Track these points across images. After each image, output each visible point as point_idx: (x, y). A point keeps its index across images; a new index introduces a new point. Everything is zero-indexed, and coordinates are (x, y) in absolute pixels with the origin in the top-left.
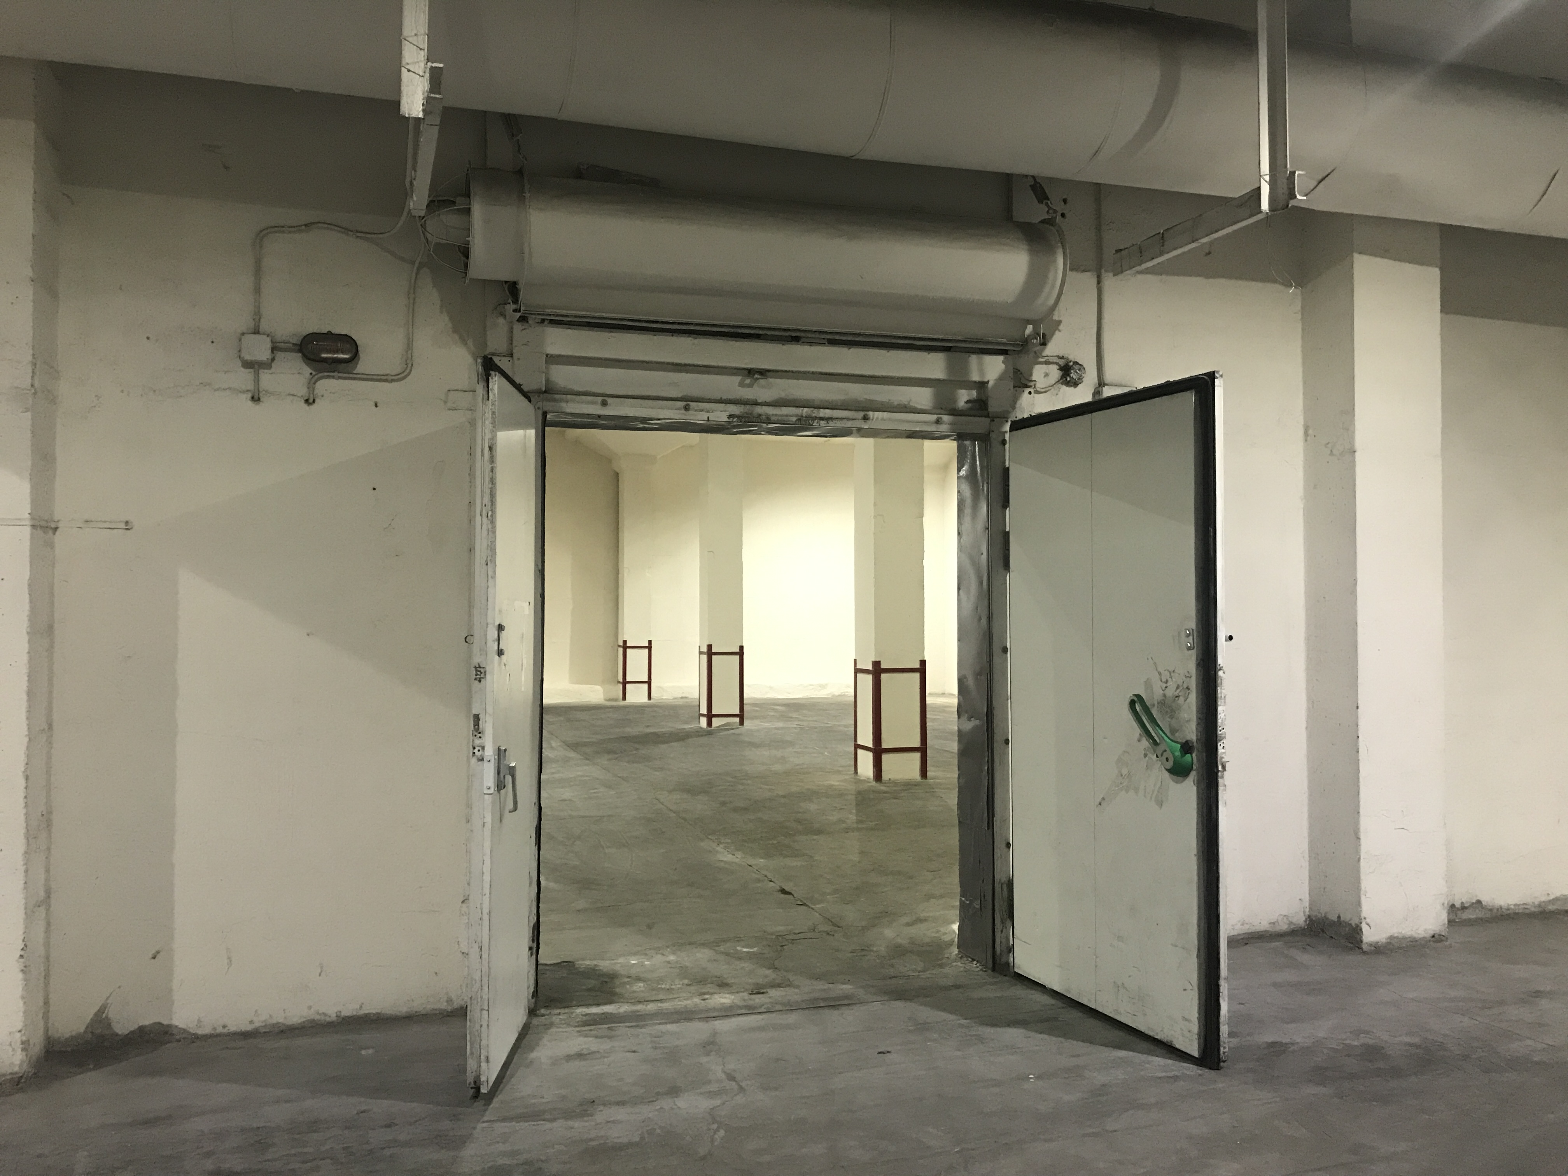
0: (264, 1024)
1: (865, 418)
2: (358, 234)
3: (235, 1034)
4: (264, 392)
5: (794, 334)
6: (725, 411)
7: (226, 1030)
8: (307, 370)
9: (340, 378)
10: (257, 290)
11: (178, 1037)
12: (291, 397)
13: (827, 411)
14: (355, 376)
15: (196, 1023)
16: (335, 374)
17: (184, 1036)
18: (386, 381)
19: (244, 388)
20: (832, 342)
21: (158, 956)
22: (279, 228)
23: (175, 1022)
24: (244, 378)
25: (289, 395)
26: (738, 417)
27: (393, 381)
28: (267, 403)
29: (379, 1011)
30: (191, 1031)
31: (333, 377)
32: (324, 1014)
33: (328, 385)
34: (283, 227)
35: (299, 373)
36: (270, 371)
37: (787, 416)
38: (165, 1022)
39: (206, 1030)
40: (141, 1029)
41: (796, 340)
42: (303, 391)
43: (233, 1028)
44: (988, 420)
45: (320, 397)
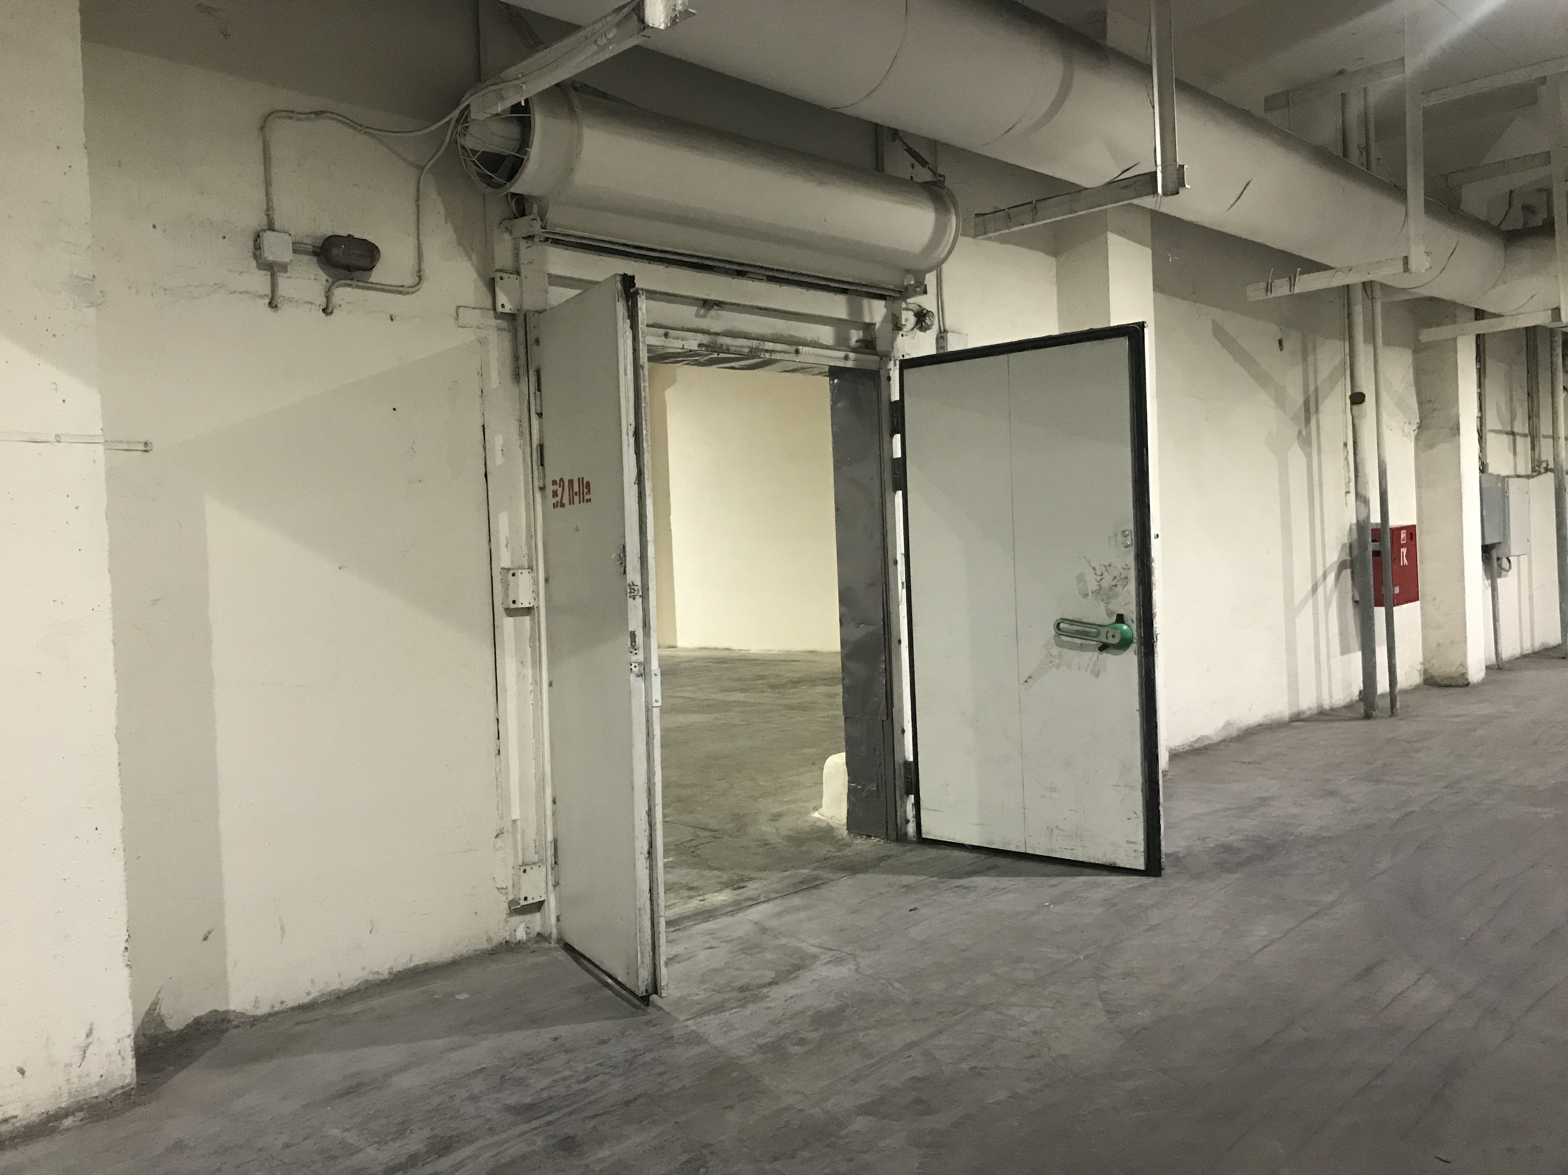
0: (320, 994)
1: (797, 352)
2: (368, 130)
3: (293, 1009)
4: (282, 299)
5: (739, 268)
6: (695, 340)
7: (284, 1006)
8: (323, 276)
9: (358, 287)
10: (268, 183)
11: (235, 1023)
12: (309, 306)
13: (770, 344)
14: (370, 285)
15: (253, 1004)
16: (354, 283)
17: (242, 1020)
18: (400, 293)
19: (262, 293)
20: (771, 279)
21: (210, 937)
22: (289, 114)
23: (232, 1007)
24: (260, 281)
25: (307, 302)
26: (706, 346)
27: (408, 293)
28: (286, 311)
29: (427, 961)
30: (249, 1013)
31: (350, 285)
32: (378, 973)
33: (344, 294)
34: (292, 112)
35: (315, 279)
36: (285, 275)
37: (742, 347)
38: (221, 1009)
39: (264, 1010)
40: (197, 1022)
41: (740, 274)
42: (321, 301)
43: (290, 1004)
44: (876, 358)
45: (338, 307)
